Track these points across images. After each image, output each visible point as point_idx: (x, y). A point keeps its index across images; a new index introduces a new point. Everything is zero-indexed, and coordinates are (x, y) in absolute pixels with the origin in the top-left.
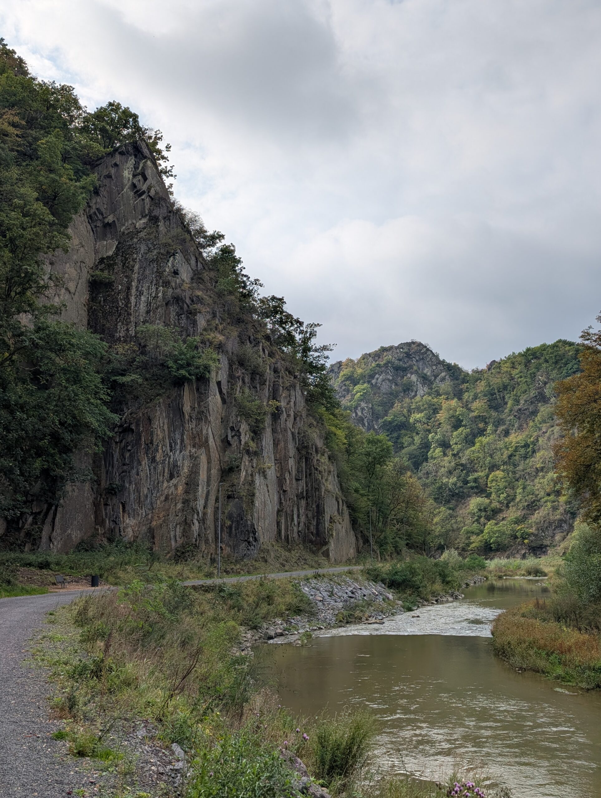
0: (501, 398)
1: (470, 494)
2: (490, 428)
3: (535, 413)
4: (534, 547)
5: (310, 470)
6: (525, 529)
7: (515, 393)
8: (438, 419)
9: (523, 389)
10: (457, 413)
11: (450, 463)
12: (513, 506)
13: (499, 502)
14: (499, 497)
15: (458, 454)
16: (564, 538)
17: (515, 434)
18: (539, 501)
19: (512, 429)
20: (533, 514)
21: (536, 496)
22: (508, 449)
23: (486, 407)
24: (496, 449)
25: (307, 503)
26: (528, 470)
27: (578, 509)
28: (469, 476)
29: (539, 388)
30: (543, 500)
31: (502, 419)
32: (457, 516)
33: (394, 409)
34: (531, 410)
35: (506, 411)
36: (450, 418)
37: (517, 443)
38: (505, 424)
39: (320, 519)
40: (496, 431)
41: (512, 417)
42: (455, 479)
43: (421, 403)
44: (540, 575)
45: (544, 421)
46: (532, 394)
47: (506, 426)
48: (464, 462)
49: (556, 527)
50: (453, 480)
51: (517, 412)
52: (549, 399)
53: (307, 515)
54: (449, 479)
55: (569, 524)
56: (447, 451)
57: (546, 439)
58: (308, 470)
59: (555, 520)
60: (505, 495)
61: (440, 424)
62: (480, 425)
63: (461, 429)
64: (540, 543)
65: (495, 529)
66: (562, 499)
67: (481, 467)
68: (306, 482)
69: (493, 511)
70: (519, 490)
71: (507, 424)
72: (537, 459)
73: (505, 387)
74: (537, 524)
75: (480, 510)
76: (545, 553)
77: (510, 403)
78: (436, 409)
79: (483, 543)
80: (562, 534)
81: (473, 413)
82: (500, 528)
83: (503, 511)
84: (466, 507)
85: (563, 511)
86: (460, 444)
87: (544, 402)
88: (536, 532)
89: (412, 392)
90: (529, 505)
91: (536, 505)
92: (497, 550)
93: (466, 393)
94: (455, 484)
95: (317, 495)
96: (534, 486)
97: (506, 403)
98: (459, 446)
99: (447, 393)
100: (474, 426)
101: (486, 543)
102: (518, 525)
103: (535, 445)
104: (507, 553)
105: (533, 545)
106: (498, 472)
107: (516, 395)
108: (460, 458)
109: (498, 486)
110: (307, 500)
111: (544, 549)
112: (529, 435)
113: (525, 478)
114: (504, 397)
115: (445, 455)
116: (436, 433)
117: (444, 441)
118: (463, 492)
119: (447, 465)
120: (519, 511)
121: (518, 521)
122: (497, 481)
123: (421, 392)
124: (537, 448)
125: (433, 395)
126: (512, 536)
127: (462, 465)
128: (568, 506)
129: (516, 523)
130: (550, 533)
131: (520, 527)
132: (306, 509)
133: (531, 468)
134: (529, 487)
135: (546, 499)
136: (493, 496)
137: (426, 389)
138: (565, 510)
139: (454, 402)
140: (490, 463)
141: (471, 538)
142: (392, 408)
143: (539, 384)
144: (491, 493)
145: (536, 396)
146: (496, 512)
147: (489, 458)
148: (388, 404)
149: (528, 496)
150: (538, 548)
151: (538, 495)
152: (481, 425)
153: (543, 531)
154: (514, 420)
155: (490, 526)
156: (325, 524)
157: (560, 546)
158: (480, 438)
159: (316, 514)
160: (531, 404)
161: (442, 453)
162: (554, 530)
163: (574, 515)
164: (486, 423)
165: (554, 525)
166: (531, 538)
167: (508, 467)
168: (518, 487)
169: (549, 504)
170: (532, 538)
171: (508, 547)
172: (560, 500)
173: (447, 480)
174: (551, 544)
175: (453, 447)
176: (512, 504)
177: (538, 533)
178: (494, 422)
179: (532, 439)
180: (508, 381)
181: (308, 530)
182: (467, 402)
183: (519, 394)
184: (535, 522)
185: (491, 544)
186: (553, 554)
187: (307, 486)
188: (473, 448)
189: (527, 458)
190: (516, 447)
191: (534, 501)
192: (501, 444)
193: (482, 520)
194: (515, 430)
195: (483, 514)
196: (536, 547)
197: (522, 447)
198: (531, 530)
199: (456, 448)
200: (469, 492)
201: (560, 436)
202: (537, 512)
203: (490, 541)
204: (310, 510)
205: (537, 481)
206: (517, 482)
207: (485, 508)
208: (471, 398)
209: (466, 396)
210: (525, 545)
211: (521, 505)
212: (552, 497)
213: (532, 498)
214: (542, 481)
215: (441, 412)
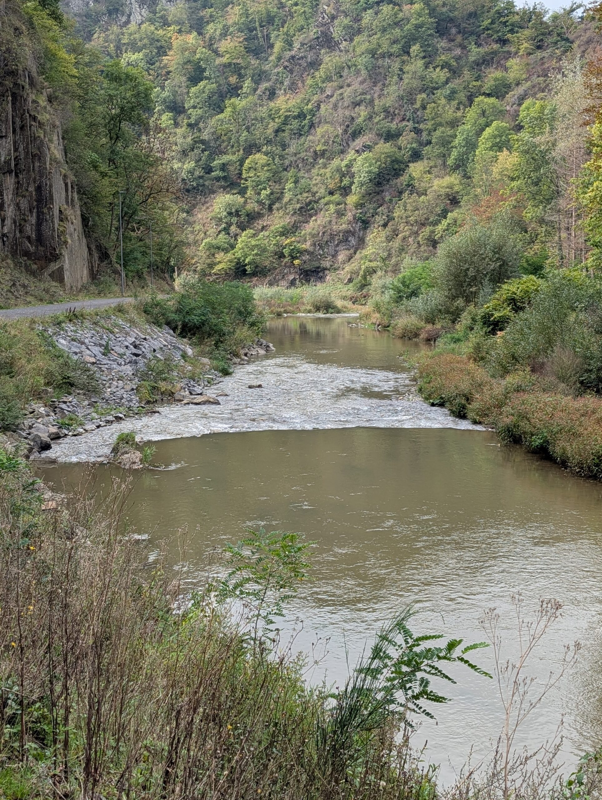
0: (263, 37)
1: (214, 188)
2: (247, 84)
3: (315, 64)
4: (307, 271)
5: (22, 119)
6: (295, 244)
7: (285, 29)
8: (166, 65)
9: (298, 25)
10: (198, 56)
11: (185, 137)
12: (278, 210)
13: (260, 203)
14: (259, 194)
15: (196, 124)
16: (350, 258)
17: (285, 96)
18: (316, 202)
19: (280, 89)
20: (307, 222)
21: (314, 194)
22: (273, 119)
23: (242, 49)
24: (256, 119)
25: (18, 182)
26: (303, 155)
27: (373, 216)
28: (214, 160)
29: (323, 25)
30: (323, 200)
31: (265, 72)
32: (195, 222)
33: (92, 43)
34: (309, 60)
35: (272, 58)
36: (185, 63)
37: (287, 111)
38: (270, 80)
39: (43, 213)
40: (255, 90)
41: (280, 69)
42: (193, 164)
43: (137, 36)
44: (332, 311)
45: (328, 79)
46: (312, 33)
47: (271, 83)
48: (206, 138)
49: (340, 242)
50: (189, 165)
51: (289, 61)
52: (337, 44)
53: (18, 205)
54: (184, 163)
55: (359, 237)
56: (179, 119)
57: (331, 106)
58: (18, 120)
59: (340, 232)
60: (268, 191)
61: (168, 73)
62: (231, 79)
63: (202, 84)
64: (316, 264)
65: (253, 243)
66: (352, 199)
67: (233, 146)
68: (15, 142)
69: (248, 215)
70: (289, 185)
71: (273, 81)
72: (317, 138)
73: (270, 20)
74: (313, 236)
75: (230, 214)
76: (321, 279)
77: (278, 46)
78: (162, 47)
79: (234, 264)
80: (347, 252)
81: (221, 59)
82: (260, 242)
83: (263, 217)
84: (208, 208)
85: (351, 218)
86: (200, 108)
87: (329, 48)
88: (311, 249)
89: (123, 15)
90: (302, 208)
91: (313, 209)
92: (254, 274)
93: (211, 25)
94: (191, 172)
95: (37, 169)
96: (311, 179)
97: (272, 46)
98: (200, 112)
99: (179, 23)
100: (222, 81)
101: (237, 263)
102: (287, 238)
103: (314, 115)
104: (268, 278)
105: (307, 267)
106: (258, 156)
107: (287, 34)
108: (200, 130)
109: (258, 177)
110: (17, 176)
111: (321, 274)
112: (305, 99)
113: (298, 166)
114: (268, 37)
115: (176, 125)
116: (163, 88)
117: (175, 103)
118: (204, 185)
119: (180, 141)
120: (288, 217)
121: (285, 233)
122: (255, 170)
123: (136, 18)
124: (317, 120)
125: (157, 24)
126: (276, 254)
127: (203, 142)
128: (360, 211)
129: (282, 234)
130: (331, 250)
131: (288, 241)
132: (17, 192)
133: (306, 151)
134: (303, 181)
135: (327, 199)
136: (250, 192)
137: (145, 12)
138: (354, 216)
139: (192, 38)
140: (246, 141)
141: (217, 256)
142: (90, 40)
143: (323, 18)
144: (247, 188)
145: (318, 38)
146: (252, 217)
147: (245, 133)
148: (82, 33)
149: (301, 194)
150: (313, 272)
151: (317, 192)
152: (233, 80)
153: (321, 247)
154: (283, 73)
155: (244, 238)
156: (53, 222)
157: (343, 269)
158: (233, 100)
159: (35, 203)
160: (310, 50)
161: (172, 122)
162: (337, 245)
163: (366, 224)
164: (241, 76)
165: (337, 238)
166: (304, 258)
167: (274, 149)
168: (287, 180)
169: (332, 208)
170: (306, 257)
171: (269, 271)
172: (348, 202)
173: (180, 165)
174: (331, 266)
175: (189, 112)
176: (277, 205)
177: (315, 250)
178: (253, 76)
179: (310, 106)
180: (275, 10)
181: (21, 232)
182: (211, 39)
183: (291, 32)
184: (310, 234)
185: (246, 265)
186: (333, 280)
187: (16, 150)
188: (221, 116)
189: (301, 135)
190: (287, 117)
191: (310, 203)
192: (263, 111)
193: (233, 229)
194: (285, 90)
195: (234, 220)
196: (310, 270)
197: (295, 118)
198: (304, 246)
199: (195, 114)
200: (213, 185)
201: (353, 103)
202: (314, 218)
203: (244, 261)
204: (23, 196)
205: (315, 171)
206: (285, 173)
207: (237, 211)
208: (218, 33)
209: (210, 29)
210: (295, 268)
211: (290, 208)
212: (336, 197)
213: (307, 197)
214: (322, 171)
215: (171, 53)
